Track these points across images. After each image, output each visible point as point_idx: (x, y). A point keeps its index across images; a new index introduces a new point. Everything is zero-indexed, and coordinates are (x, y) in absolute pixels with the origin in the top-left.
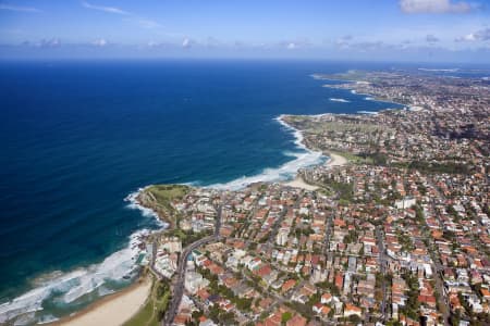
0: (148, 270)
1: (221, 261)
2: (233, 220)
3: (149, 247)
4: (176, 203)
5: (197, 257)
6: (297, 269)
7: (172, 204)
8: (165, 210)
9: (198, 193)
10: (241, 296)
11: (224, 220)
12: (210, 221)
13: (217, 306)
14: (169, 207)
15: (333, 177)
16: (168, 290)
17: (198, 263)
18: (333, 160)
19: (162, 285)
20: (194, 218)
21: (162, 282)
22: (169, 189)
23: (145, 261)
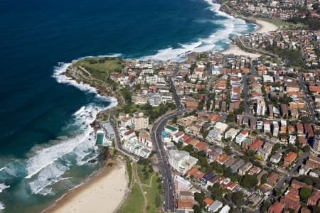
0: (115, 151)
1: (201, 137)
2: (191, 91)
3: (107, 125)
4: (117, 76)
5: (173, 133)
6: (292, 141)
7: (112, 78)
8: (105, 84)
9: (138, 65)
10: (242, 173)
11: (182, 92)
12: (165, 94)
13: (217, 185)
14: (109, 81)
15: (275, 43)
16: (151, 171)
17: (176, 140)
18: (261, 27)
19: (142, 166)
20: (145, 92)
21: (139, 162)
22: (102, 61)
23: (106, 142)
